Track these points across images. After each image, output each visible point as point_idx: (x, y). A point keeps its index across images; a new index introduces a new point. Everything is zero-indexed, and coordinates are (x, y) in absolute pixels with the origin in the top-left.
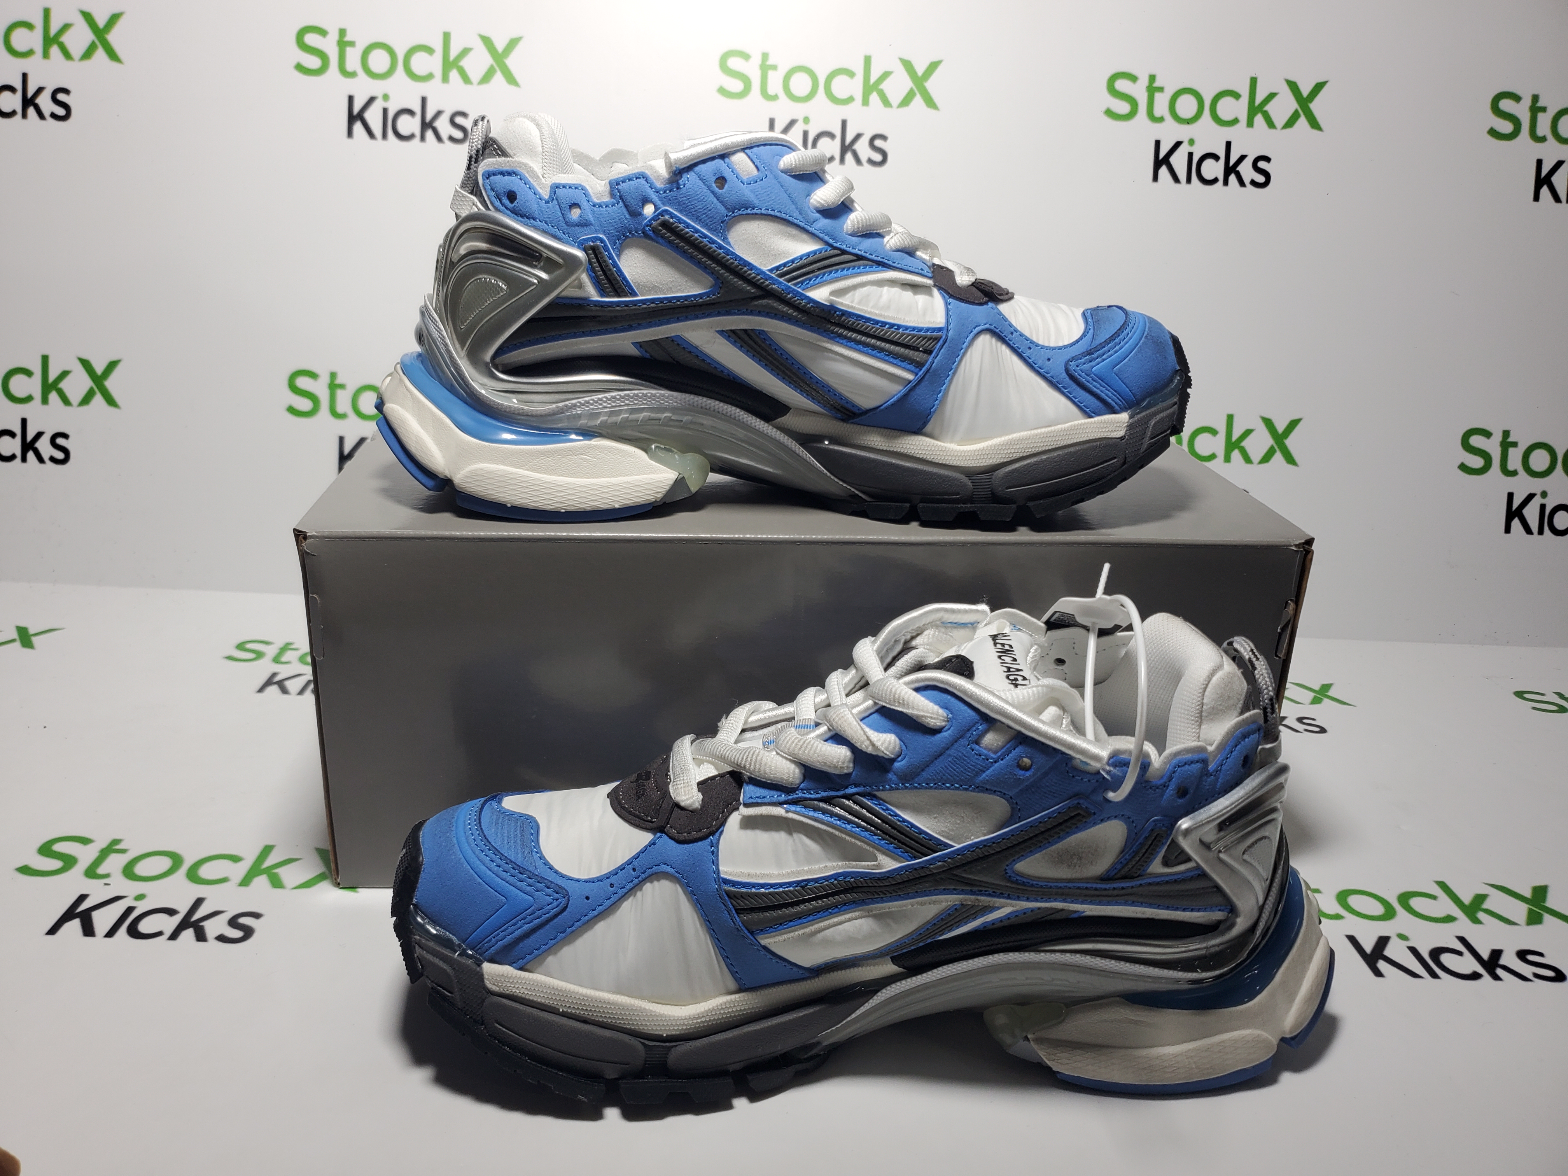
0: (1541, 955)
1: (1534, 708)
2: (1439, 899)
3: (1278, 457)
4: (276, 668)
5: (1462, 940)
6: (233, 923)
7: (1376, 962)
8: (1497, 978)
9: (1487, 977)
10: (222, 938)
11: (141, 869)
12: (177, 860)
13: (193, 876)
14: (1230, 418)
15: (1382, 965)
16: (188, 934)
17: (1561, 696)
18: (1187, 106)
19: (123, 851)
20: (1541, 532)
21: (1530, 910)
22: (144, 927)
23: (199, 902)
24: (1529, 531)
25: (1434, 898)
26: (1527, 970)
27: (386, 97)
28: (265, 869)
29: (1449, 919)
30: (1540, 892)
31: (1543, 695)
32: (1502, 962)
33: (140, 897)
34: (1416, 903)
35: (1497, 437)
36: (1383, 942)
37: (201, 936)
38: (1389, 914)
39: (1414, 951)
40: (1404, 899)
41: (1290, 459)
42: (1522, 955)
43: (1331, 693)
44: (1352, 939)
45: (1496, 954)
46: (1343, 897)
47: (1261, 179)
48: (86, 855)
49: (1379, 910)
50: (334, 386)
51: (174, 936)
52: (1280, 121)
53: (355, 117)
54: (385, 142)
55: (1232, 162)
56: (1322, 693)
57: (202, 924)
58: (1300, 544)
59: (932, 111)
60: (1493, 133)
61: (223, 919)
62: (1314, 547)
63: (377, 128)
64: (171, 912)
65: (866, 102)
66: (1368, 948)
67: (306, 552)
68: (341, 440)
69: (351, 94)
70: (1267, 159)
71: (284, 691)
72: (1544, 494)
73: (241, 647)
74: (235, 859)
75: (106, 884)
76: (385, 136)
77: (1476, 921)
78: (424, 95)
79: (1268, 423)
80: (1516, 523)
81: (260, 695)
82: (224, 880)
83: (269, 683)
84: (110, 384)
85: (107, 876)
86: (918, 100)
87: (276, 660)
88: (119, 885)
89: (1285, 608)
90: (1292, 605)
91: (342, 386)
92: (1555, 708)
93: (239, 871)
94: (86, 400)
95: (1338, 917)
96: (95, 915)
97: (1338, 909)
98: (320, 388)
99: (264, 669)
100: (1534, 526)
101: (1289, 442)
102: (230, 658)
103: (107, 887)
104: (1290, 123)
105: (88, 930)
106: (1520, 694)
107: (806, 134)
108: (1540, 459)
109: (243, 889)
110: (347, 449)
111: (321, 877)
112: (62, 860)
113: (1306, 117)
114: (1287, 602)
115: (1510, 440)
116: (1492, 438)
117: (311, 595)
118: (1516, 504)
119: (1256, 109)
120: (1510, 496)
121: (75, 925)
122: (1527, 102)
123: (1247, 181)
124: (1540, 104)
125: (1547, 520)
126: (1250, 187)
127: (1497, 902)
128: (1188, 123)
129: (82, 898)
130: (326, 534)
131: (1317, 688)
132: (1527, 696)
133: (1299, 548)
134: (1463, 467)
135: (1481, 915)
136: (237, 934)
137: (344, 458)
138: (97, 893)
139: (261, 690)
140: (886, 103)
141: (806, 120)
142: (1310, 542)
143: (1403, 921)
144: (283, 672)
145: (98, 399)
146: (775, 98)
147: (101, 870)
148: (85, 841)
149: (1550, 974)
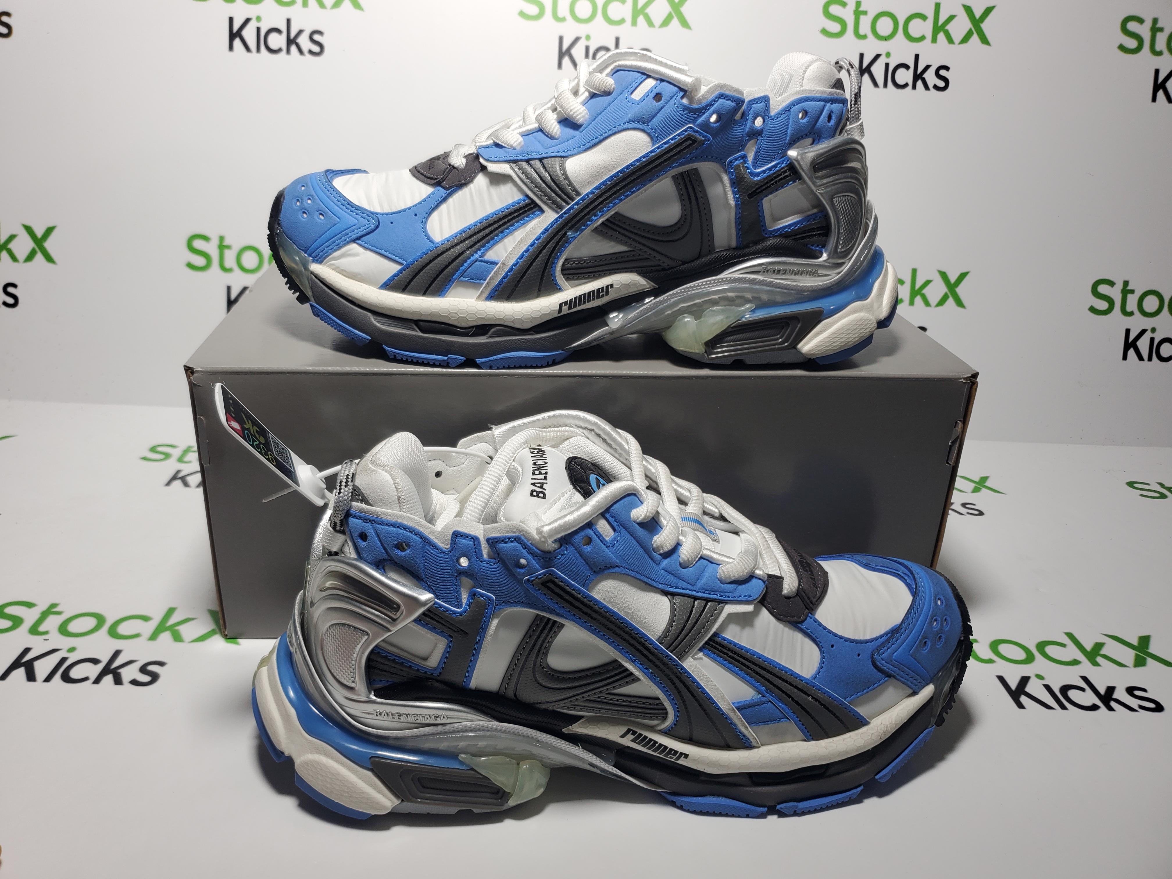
0: (1145, 690)
1: (1142, 495)
2: (1067, 647)
3: (951, 301)
4: (180, 466)
5: (1085, 679)
6: (143, 670)
7: (1019, 697)
8: (1111, 709)
9: (1103, 708)
10: (134, 682)
11: (73, 627)
12: (100, 619)
13: (113, 633)
14: (914, 271)
15: (1023, 699)
16: (109, 679)
17: (1162, 485)
18: (885, 26)
19: (59, 613)
20: (1150, 359)
21: (1136, 654)
22: (74, 674)
23: (117, 653)
24: (1141, 358)
25: (1064, 645)
26: (1134, 703)
27: (259, 19)
28: (169, 626)
29: (1075, 662)
30: (1145, 641)
31: (1148, 484)
32: (1115, 696)
33: (72, 650)
34: (1050, 650)
35: (1119, 286)
36: (1025, 680)
37: (118, 681)
38: (1030, 659)
39: (1048, 687)
40: (1041, 646)
41: (960, 303)
42: (1130, 691)
43: (988, 484)
44: (1001, 679)
45: (1111, 690)
46: (994, 646)
47: (941, 84)
48: (30, 616)
49: (1021, 655)
50: (222, 247)
51: (97, 681)
52: (957, 38)
53: (235, 35)
54: (258, 55)
55: (919, 70)
56: (981, 484)
57: (119, 671)
58: (967, 377)
59: (686, 30)
60: (1122, 48)
61: (136, 666)
62: (978, 380)
63: (252, 44)
64: (95, 661)
65: (634, 23)
66: (1013, 686)
67: (194, 384)
68: (229, 289)
69: (231, 16)
70: (947, 68)
71: (186, 484)
72: (1153, 330)
73: (153, 450)
74: (146, 619)
75: (45, 640)
76: (258, 49)
77: (1096, 664)
78: (289, 17)
79: (944, 275)
80: (1131, 352)
81: (167, 488)
82: (137, 636)
83: (174, 478)
84: (48, 245)
85: (46, 633)
86: (675, 22)
87: (180, 460)
88: (56, 640)
89: (955, 427)
90: (960, 425)
91: (229, 247)
92: (1157, 495)
93: (148, 628)
94: (30, 258)
95: (990, 661)
96: (37, 664)
97: (991, 655)
98: (212, 248)
99: (171, 467)
100: (1145, 355)
101: (959, 290)
102: (145, 459)
103: (46, 641)
104: (965, 39)
105: (31, 677)
106: (1131, 484)
107: (587, 48)
108: (1151, 304)
109: (152, 643)
110: (233, 296)
111: (211, 633)
112: (12, 621)
113: (978, 34)
114: (956, 422)
115: (1129, 288)
116: (1115, 286)
117: (198, 417)
118: (1131, 338)
119: (939, 28)
120: (1128, 331)
121: (21, 672)
122: (1148, 24)
123: (931, 86)
124: (1159, 25)
125: (1155, 349)
126: (933, 90)
127: (1111, 649)
128: (886, 40)
129: (27, 650)
130: (209, 370)
131: (977, 480)
132: (1136, 485)
133: (967, 380)
134: (1092, 310)
135: (1099, 659)
136: (146, 679)
137: (231, 303)
138: (38, 646)
139: (168, 484)
140: (650, 24)
141: (588, 37)
142: (975, 375)
143: (1040, 665)
144: (186, 469)
145: (39, 256)
146: (563, 20)
147: (42, 629)
148: (29, 605)
149: (1152, 705)
